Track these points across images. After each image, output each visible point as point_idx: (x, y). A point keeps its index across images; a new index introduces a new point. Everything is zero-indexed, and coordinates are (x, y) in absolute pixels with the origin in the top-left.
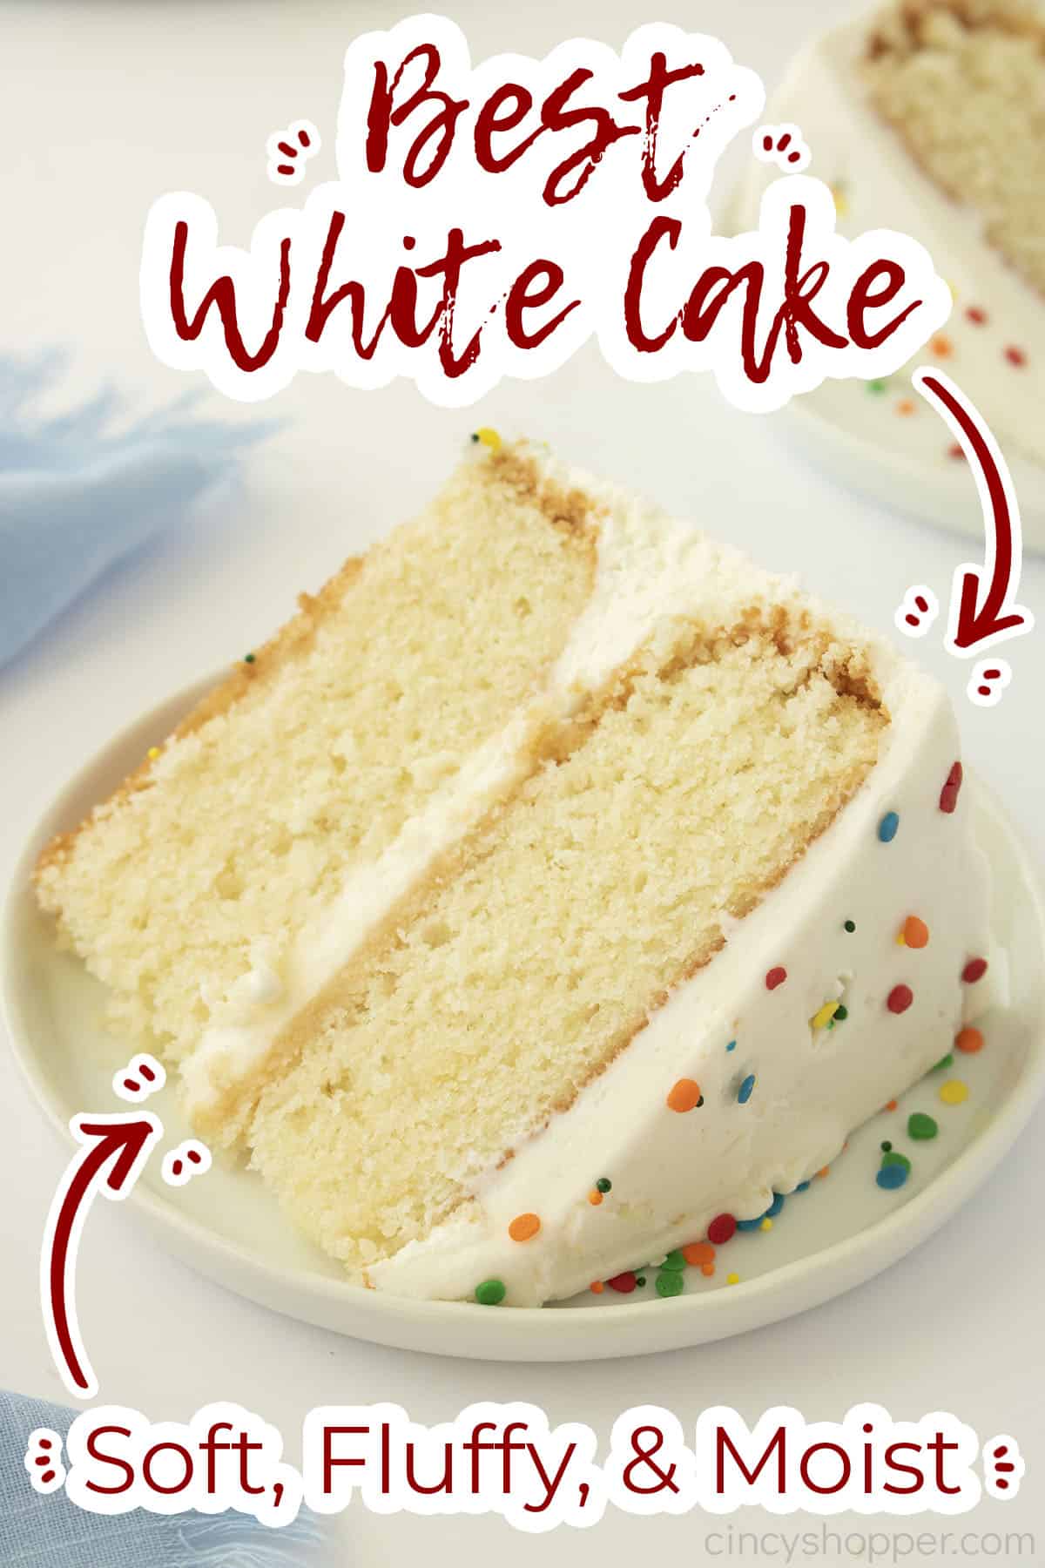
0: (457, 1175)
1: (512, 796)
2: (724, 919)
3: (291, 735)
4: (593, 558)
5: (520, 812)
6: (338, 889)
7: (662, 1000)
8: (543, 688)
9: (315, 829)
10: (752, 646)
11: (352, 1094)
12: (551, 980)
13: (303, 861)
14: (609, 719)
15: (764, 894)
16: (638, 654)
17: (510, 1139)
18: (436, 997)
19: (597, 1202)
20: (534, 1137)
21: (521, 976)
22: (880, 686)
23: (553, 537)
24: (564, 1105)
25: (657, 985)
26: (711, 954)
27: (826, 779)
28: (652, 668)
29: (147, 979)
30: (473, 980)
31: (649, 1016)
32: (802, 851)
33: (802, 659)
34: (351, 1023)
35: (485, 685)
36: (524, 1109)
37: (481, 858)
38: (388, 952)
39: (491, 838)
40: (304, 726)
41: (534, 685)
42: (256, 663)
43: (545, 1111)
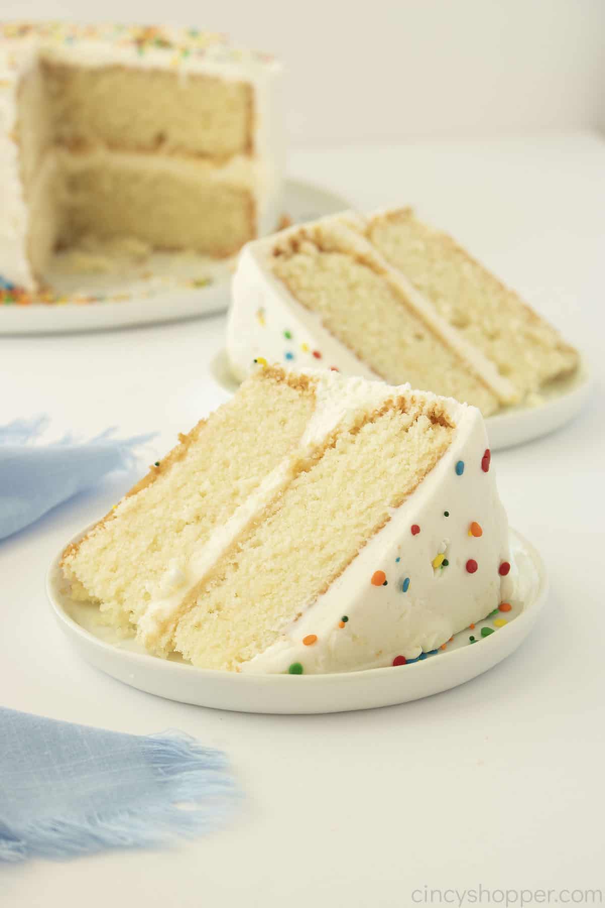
0: (275, 629)
1: (286, 488)
2: (390, 511)
3: (179, 489)
4: (313, 397)
5: (290, 492)
6: (208, 538)
7: (364, 544)
8: (296, 447)
9: (195, 520)
10: (391, 412)
11: (222, 612)
12: (313, 549)
13: (189, 532)
14: (328, 452)
15: (408, 497)
16: (339, 426)
17: (299, 610)
18: (258, 567)
19: (342, 626)
20: (310, 606)
21: (297, 549)
22: (450, 416)
23: (295, 393)
24: (323, 592)
25: (362, 539)
26: (385, 523)
27: (429, 453)
28: (346, 429)
29: (119, 592)
30: (275, 556)
31: (359, 551)
32: (422, 479)
33: (413, 411)
34: (219, 585)
35: (268, 453)
36: (305, 597)
37: (274, 514)
38: (234, 555)
39: (278, 504)
40: (185, 484)
41: (292, 447)
42: (160, 465)
43: (314, 596)
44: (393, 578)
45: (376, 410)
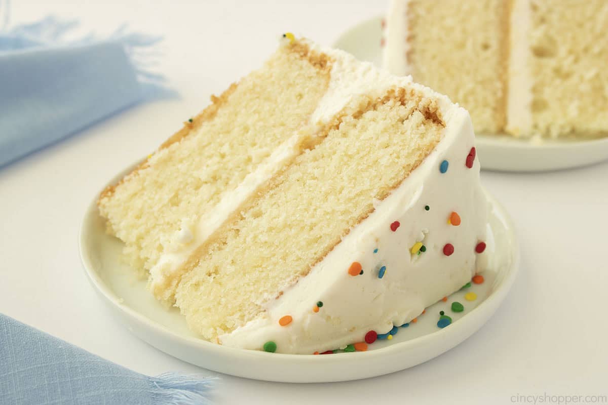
0: (258, 302)
1: (291, 162)
2: (375, 201)
3: (204, 147)
4: (328, 76)
5: (295, 167)
6: (219, 200)
7: (347, 232)
8: (306, 124)
9: (212, 180)
10: (391, 102)
11: (219, 275)
12: (303, 228)
13: (205, 191)
14: (332, 133)
15: (392, 191)
16: (345, 109)
17: (281, 288)
18: (255, 237)
19: (317, 311)
20: (291, 286)
21: (290, 227)
22: (442, 114)
23: (314, 70)
24: (305, 274)
25: (345, 226)
26: (368, 214)
27: (419, 149)
28: (350, 113)
29: (140, 238)
30: (271, 229)
31: (342, 238)
32: (408, 175)
33: (410, 105)
34: (220, 249)
35: (283, 125)
36: (289, 276)
37: (277, 186)
38: (237, 222)
39: (282, 178)
40: (210, 143)
41: (302, 123)
42: (193, 122)
43: (296, 277)
44: (369, 268)
45: (379, 98)
